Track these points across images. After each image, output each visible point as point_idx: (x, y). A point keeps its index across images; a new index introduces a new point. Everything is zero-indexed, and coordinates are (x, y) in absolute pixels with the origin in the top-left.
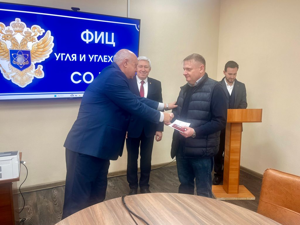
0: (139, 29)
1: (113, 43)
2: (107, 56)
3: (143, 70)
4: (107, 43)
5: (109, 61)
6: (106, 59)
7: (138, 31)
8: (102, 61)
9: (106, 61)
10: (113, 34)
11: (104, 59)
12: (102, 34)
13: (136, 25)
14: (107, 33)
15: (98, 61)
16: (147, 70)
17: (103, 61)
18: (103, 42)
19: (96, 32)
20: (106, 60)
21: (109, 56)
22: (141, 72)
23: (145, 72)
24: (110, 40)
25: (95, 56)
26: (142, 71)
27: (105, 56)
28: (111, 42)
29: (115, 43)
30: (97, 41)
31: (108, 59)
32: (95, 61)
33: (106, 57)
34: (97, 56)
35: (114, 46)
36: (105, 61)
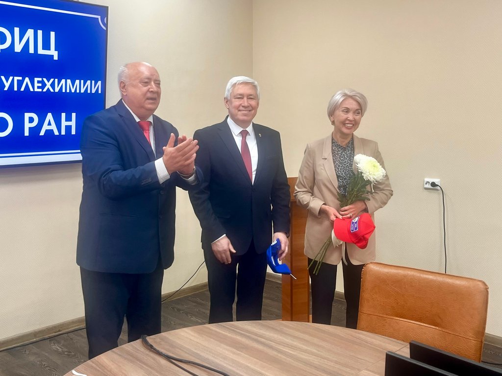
0: (106, 25)
1: (53, 53)
2: (40, 79)
3: (246, 104)
4: (41, 51)
5: (45, 90)
6: (40, 85)
7: (105, 28)
8: (32, 90)
9: (40, 90)
10: (53, 34)
11: (35, 85)
12: (30, 33)
13: (99, 17)
14: (40, 33)
15: (22, 89)
16: (253, 103)
17: (34, 89)
18: (32, 51)
19: (17, 30)
20: (38, 87)
21: (45, 80)
22: (241, 108)
23: (250, 108)
24: (46, 46)
25: (16, 78)
26: (243, 107)
27: (36, 79)
28: (49, 49)
29: (57, 52)
30: (18, 48)
31: (44, 85)
32: (16, 89)
33: (39, 82)
34: (20, 78)
35: (56, 58)
36: (36, 90)
